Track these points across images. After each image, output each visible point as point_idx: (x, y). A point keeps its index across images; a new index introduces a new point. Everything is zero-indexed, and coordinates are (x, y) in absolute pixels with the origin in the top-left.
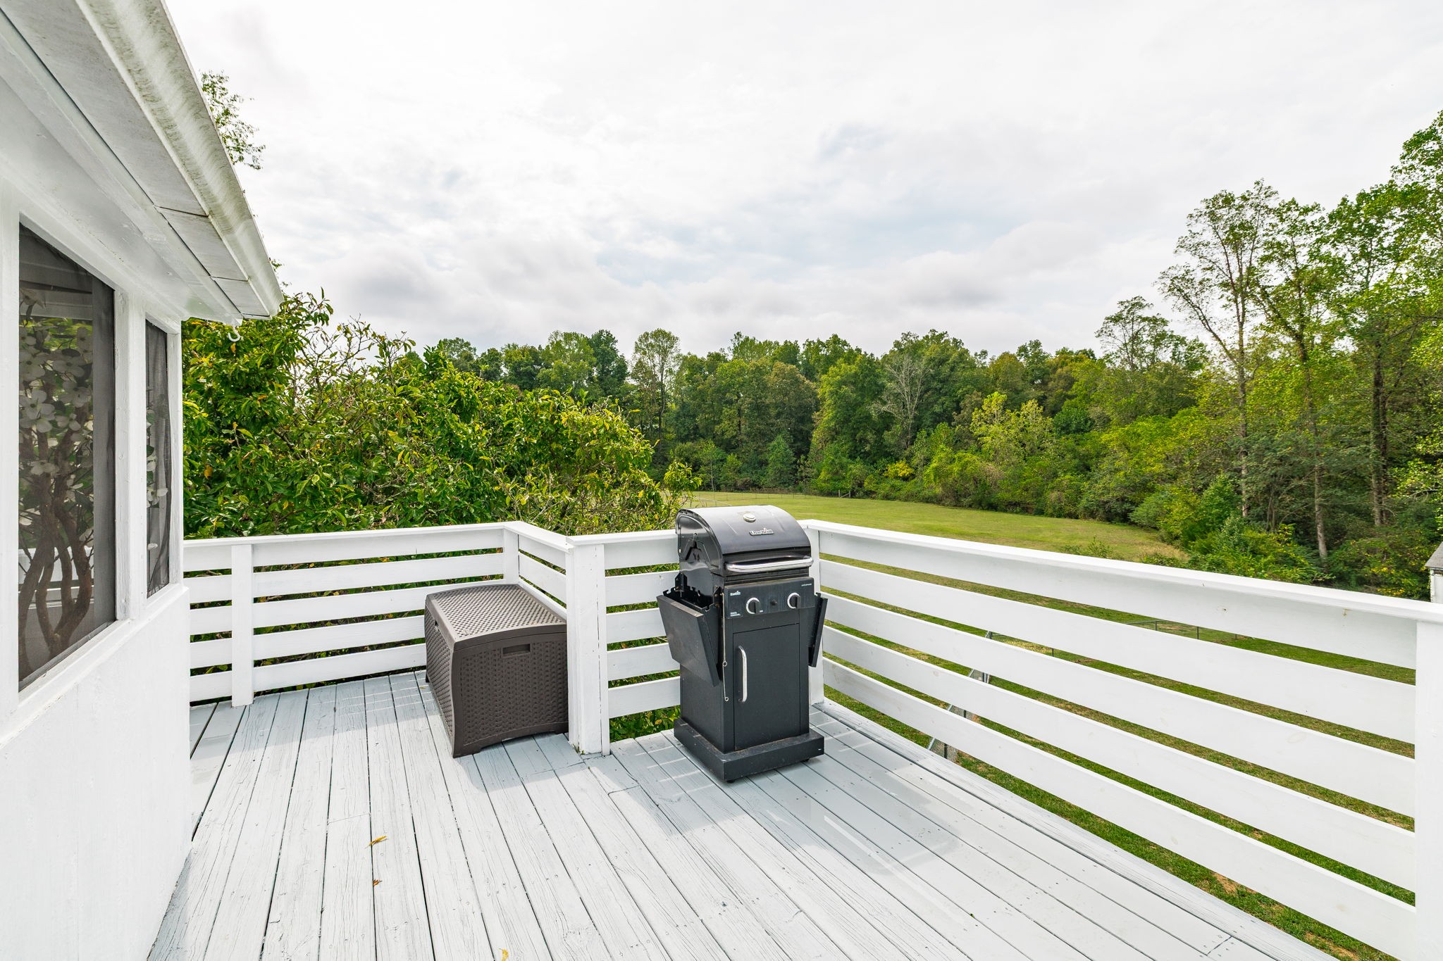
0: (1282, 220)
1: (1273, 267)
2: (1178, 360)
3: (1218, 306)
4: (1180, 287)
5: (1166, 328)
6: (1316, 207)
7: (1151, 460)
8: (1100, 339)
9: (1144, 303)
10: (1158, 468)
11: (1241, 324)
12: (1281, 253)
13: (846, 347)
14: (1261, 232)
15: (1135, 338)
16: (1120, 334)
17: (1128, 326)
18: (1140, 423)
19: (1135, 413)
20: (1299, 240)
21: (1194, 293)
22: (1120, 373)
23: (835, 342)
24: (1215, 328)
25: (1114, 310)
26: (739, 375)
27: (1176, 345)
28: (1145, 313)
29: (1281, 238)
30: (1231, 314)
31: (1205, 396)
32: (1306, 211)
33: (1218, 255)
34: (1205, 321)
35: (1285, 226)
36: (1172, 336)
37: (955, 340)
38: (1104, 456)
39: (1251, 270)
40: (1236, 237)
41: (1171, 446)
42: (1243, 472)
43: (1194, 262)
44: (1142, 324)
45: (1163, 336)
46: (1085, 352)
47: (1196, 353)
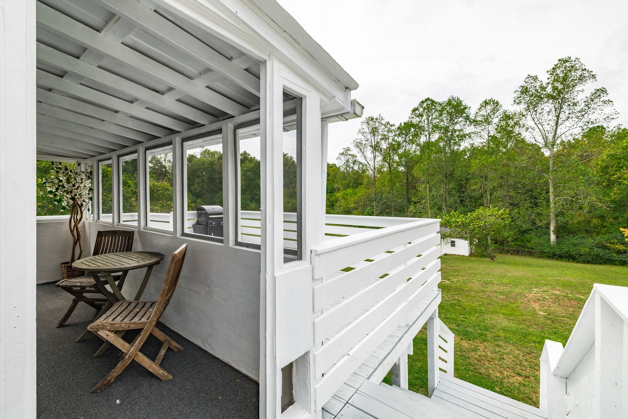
0: (386, 128)
1: (383, 142)
2: (360, 169)
3: (369, 153)
4: (358, 145)
5: (356, 158)
6: (393, 125)
7: (350, 203)
8: (337, 160)
9: (350, 149)
10: (352, 205)
11: (374, 159)
12: (385, 138)
13: (249, 156)
14: (380, 131)
15: (348, 161)
16: (343, 159)
17: (346, 157)
18: (348, 190)
19: (347, 186)
20: (390, 134)
21: (363, 148)
22: (344, 173)
23: (245, 154)
24: (368, 160)
25: (342, 151)
26: (203, 165)
27: (359, 164)
28: (351, 153)
29: (386, 133)
30: (372, 156)
31: (365, 181)
32: (392, 126)
33: (369, 136)
34: (365, 157)
35: (386, 129)
36: (358, 161)
37: (291, 157)
38: (338, 201)
39: (378, 142)
40: (374, 131)
41: (356, 198)
42: (375, 207)
43: (363, 138)
44: (350, 156)
45: (355, 161)
46: (333, 165)
47: (365, 168)
